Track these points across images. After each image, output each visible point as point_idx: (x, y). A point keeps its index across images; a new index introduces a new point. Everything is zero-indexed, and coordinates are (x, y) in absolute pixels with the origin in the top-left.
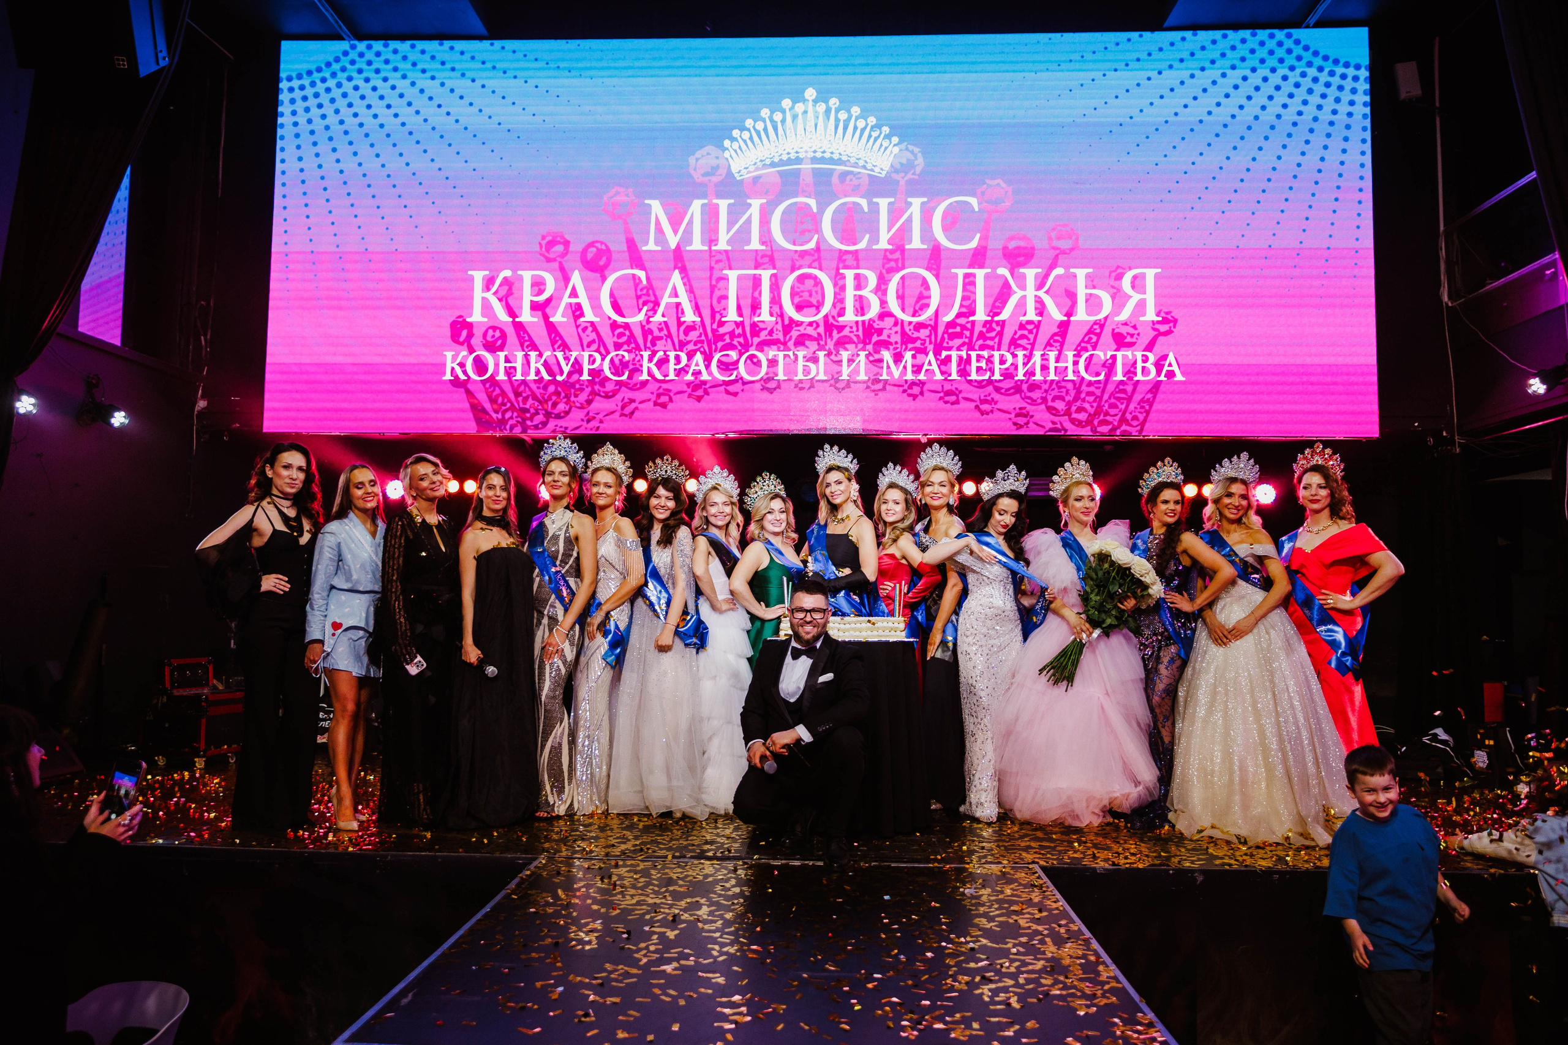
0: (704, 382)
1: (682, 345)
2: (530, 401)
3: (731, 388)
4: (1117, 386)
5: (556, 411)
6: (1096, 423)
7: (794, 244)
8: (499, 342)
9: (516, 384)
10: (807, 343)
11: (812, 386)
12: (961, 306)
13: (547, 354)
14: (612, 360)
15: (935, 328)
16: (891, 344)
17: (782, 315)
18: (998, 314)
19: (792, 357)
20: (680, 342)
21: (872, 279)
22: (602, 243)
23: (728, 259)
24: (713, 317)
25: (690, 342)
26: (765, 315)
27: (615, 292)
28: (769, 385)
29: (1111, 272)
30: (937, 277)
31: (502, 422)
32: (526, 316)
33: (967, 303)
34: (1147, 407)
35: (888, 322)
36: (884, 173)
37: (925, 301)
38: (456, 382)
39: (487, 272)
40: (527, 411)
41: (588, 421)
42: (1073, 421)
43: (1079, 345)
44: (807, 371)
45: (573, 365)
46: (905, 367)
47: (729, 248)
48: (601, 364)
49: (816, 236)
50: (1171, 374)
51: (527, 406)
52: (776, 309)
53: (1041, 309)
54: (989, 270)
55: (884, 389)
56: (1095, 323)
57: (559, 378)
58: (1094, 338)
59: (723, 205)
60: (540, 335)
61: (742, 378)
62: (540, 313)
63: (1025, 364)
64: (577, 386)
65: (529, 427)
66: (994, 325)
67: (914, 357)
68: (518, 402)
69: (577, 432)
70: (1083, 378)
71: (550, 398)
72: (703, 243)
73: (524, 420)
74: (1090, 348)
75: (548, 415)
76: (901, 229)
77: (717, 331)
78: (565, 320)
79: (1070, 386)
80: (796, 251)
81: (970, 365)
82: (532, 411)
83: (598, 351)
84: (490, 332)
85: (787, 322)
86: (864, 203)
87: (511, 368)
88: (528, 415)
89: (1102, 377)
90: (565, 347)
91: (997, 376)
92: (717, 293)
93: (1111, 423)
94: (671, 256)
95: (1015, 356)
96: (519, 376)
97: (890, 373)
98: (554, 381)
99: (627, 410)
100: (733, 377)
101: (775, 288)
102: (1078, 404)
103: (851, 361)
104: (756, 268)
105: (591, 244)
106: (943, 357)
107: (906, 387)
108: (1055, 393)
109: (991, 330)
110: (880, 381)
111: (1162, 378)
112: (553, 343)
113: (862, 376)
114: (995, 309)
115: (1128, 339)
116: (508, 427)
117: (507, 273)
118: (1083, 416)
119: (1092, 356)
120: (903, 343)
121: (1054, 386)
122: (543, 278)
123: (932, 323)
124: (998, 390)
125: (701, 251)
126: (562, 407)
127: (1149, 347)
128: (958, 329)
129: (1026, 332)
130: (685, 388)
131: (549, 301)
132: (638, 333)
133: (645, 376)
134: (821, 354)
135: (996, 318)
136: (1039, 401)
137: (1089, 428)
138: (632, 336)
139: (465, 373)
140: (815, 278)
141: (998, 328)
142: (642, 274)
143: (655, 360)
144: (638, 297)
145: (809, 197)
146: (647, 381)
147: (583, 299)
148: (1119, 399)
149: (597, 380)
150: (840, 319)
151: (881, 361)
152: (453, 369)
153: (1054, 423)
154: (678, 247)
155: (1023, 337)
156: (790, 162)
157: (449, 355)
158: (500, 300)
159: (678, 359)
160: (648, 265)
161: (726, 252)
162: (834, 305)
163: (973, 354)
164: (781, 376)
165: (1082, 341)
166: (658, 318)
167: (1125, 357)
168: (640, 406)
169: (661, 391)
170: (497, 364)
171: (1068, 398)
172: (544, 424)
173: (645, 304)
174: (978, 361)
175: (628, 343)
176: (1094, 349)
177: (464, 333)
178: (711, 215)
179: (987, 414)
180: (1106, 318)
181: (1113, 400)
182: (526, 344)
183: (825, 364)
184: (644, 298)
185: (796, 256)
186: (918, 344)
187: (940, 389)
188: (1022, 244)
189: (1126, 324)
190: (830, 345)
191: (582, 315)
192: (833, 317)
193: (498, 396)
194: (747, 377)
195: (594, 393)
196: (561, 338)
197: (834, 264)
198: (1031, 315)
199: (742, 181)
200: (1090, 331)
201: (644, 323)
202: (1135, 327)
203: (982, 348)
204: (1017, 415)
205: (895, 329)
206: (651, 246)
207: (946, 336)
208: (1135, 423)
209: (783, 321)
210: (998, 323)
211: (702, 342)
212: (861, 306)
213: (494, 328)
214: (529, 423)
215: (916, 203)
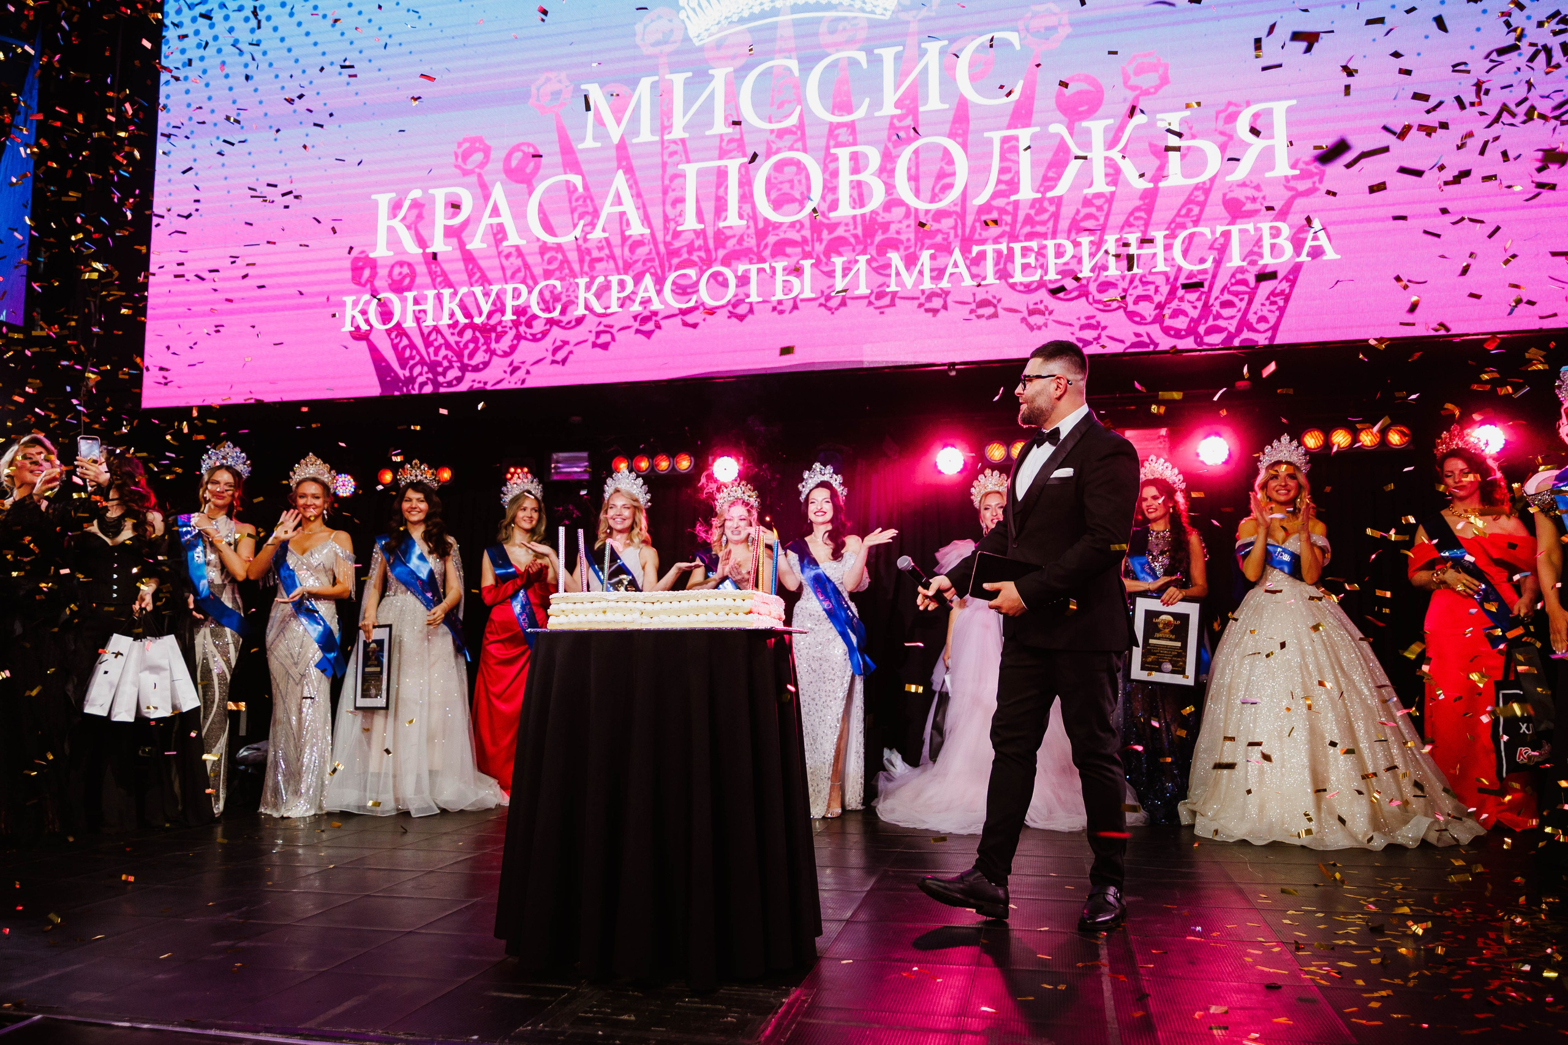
0: (655, 313)
1: (627, 267)
2: (443, 352)
3: (690, 319)
4: (1233, 276)
5: (473, 362)
6: (1201, 329)
7: (770, 122)
8: (407, 281)
9: (426, 331)
10: (788, 250)
11: (795, 307)
12: (999, 182)
13: (463, 290)
14: (541, 293)
15: (962, 215)
16: (901, 242)
17: (754, 216)
18: (1052, 188)
19: (768, 271)
20: (625, 262)
21: (874, 158)
22: (529, 145)
23: (684, 150)
24: (666, 229)
25: (636, 262)
26: (733, 220)
27: (545, 206)
28: (738, 311)
29: (1218, 113)
30: (964, 146)
31: (411, 380)
32: (439, 245)
33: (1006, 177)
34: (1281, 303)
35: (898, 212)
36: (888, 14)
37: (947, 180)
38: (358, 335)
39: (393, 195)
40: (440, 364)
41: (512, 373)
42: (1166, 330)
43: (1173, 221)
44: (787, 287)
45: (494, 304)
46: (921, 273)
47: (686, 135)
48: (528, 299)
49: (799, 108)
50: (1316, 253)
51: (439, 358)
52: (747, 208)
53: (1114, 174)
54: (1037, 129)
55: (892, 304)
56: (1197, 187)
57: (477, 320)
58: (1196, 210)
59: (678, 80)
60: (455, 268)
61: (703, 304)
62: (455, 240)
63: (1092, 255)
64: (499, 329)
65: (441, 385)
66: (1046, 204)
67: (933, 257)
68: (428, 354)
69: (498, 387)
70: (1180, 269)
71: (466, 346)
72: (653, 132)
73: (436, 374)
74: (1190, 224)
75: (464, 368)
76: (914, 85)
77: (670, 244)
78: (485, 246)
79: (1160, 281)
80: (772, 131)
81: (1013, 262)
82: (445, 363)
83: (524, 282)
84: (397, 270)
85: (761, 225)
86: (861, 57)
87: (420, 311)
88: (440, 369)
89: (1209, 265)
90: (485, 280)
91: (1052, 275)
92: (672, 195)
93: (1226, 329)
94: (613, 153)
95: (1077, 244)
96: (429, 322)
97: (900, 283)
98: (472, 326)
99: (560, 356)
100: (692, 304)
101: (746, 182)
102: (1175, 304)
103: (846, 270)
104: (721, 158)
105: (517, 148)
106: (974, 254)
107: (922, 300)
108: (1140, 291)
109: (1043, 210)
110: (888, 293)
111: (1304, 258)
112: (470, 275)
113: (863, 290)
114: (1048, 181)
115: (1249, 206)
116: (416, 386)
117: (416, 194)
118: (1181, 323)
119: (1191, 236)
120: (917, 239)
121: (1137, 282)
122: (458, 195)
123: (958, 209)
124: (1054, 292)
125: (651, 143)
126: (480, 357)
127: (1283, 215)
128: (995, 215)
129: (1093, 210)
130: (631, 322)
131: (465, 224)
132: (573, 256)
133: (581, 311)
134: (807, 264)
135: (1049, 195)
136: (1115, 305)
137: (1192, 339)
138: (566, 261)
139: (367, 321)
140: (798, 164)
141: (1052, 209)
142: (577, 180)
143: (594, 288)
144: (573, 211)
145: (790, 58)
146: (584, 316)
147: (506, 218)
148: (1236, 294)
149: (523, 319)
150: (832, 215)
151: (888, 266)
152: (353, 317)
153: (1137, 335)
154: (622, 139)
155: (1089, 216)
156: (763, 15)
157: (349, 300)
158: (409, 228)
159: (622, 285)
160: (585, 167)
161: (683, 141)
162: (823, 198)
163: (1017, 247)
164: (754, 298)
165: (1178, 215)
166: (597, 234)
167: (1242, 232)
168: (576, 350)
169: (601, 328)
170: (404, 310)
171: (1157, 299)
172: (459, 380)
173: (581, 217)
174: (1024, 256)
175: (560, 268)
176: (1196, 223)
177: (367, 273)
178: (662, 95)
179: (1039, 328)
180: (1212, 180)
181: (1227, 297)
182: (439, 280)
183: (813, 276)
184: (580, 210)
185: (773, 137)
186: (939, 238)
187: (971, 300)
188: (1084, 86)
189: (1243, 185)
190: (819, 248)
191: (505, 238)
192: (823, 214)
193: (404, 348)
194: (711, 303)
195: (519, 337)
196: (480, 269)
197: (823, 142)
198: (1100, 186)
199: (701, 49)
200: (1189, 201)
201: (580, 242)
202: (1258, 188)
203: (1030, 236)
204: (1082, 328)
205: (906, 223)
206: (589, 143)
207: (978, 224)
208: (1262, 326)
209: (756, 224)
210: (1051, 201)
211: (652, 260)
212: (860, 195)
213: (401, 264)
214: (441, 379)
215: (933, 48)
